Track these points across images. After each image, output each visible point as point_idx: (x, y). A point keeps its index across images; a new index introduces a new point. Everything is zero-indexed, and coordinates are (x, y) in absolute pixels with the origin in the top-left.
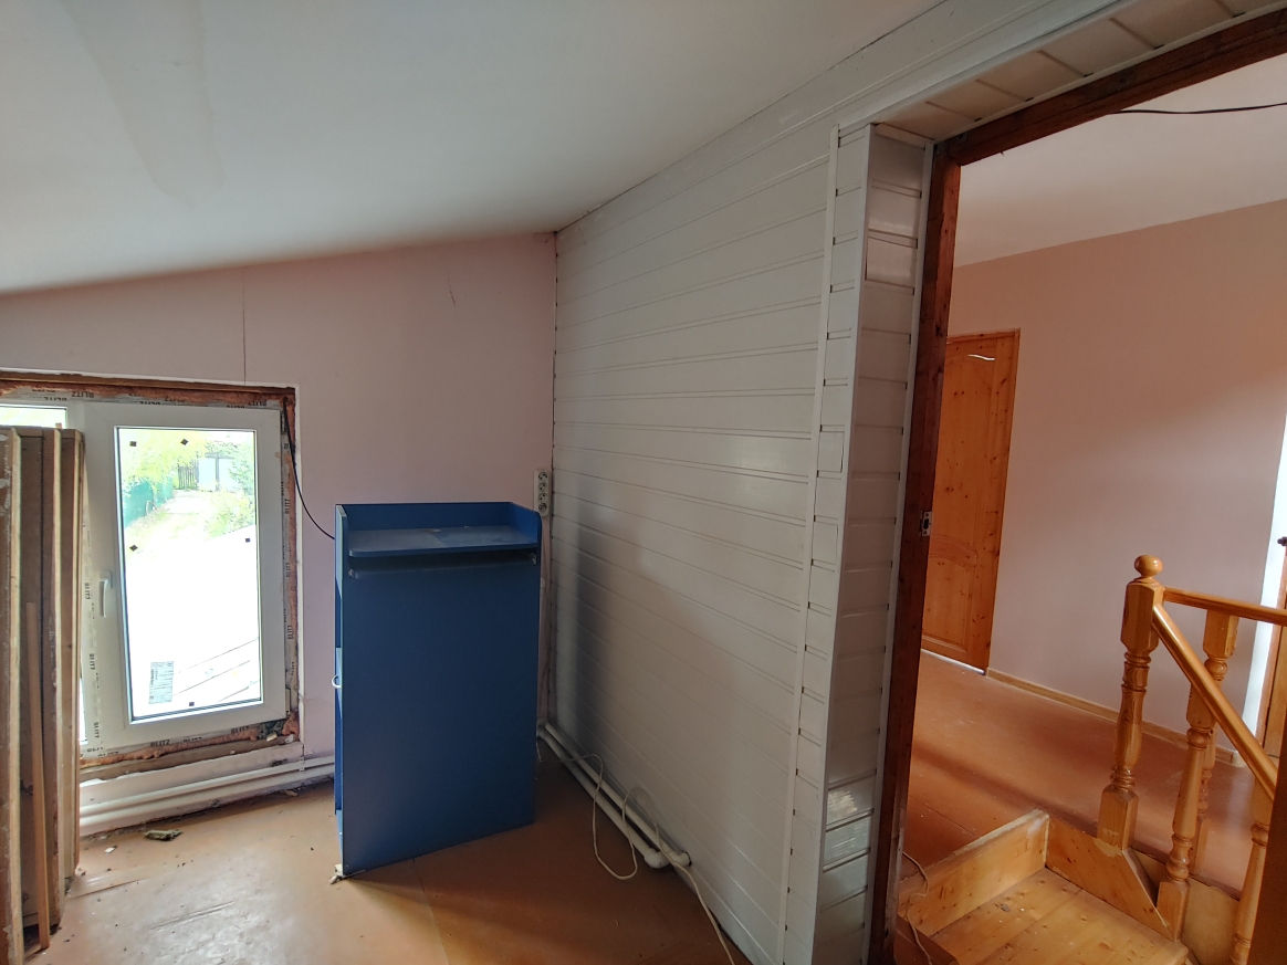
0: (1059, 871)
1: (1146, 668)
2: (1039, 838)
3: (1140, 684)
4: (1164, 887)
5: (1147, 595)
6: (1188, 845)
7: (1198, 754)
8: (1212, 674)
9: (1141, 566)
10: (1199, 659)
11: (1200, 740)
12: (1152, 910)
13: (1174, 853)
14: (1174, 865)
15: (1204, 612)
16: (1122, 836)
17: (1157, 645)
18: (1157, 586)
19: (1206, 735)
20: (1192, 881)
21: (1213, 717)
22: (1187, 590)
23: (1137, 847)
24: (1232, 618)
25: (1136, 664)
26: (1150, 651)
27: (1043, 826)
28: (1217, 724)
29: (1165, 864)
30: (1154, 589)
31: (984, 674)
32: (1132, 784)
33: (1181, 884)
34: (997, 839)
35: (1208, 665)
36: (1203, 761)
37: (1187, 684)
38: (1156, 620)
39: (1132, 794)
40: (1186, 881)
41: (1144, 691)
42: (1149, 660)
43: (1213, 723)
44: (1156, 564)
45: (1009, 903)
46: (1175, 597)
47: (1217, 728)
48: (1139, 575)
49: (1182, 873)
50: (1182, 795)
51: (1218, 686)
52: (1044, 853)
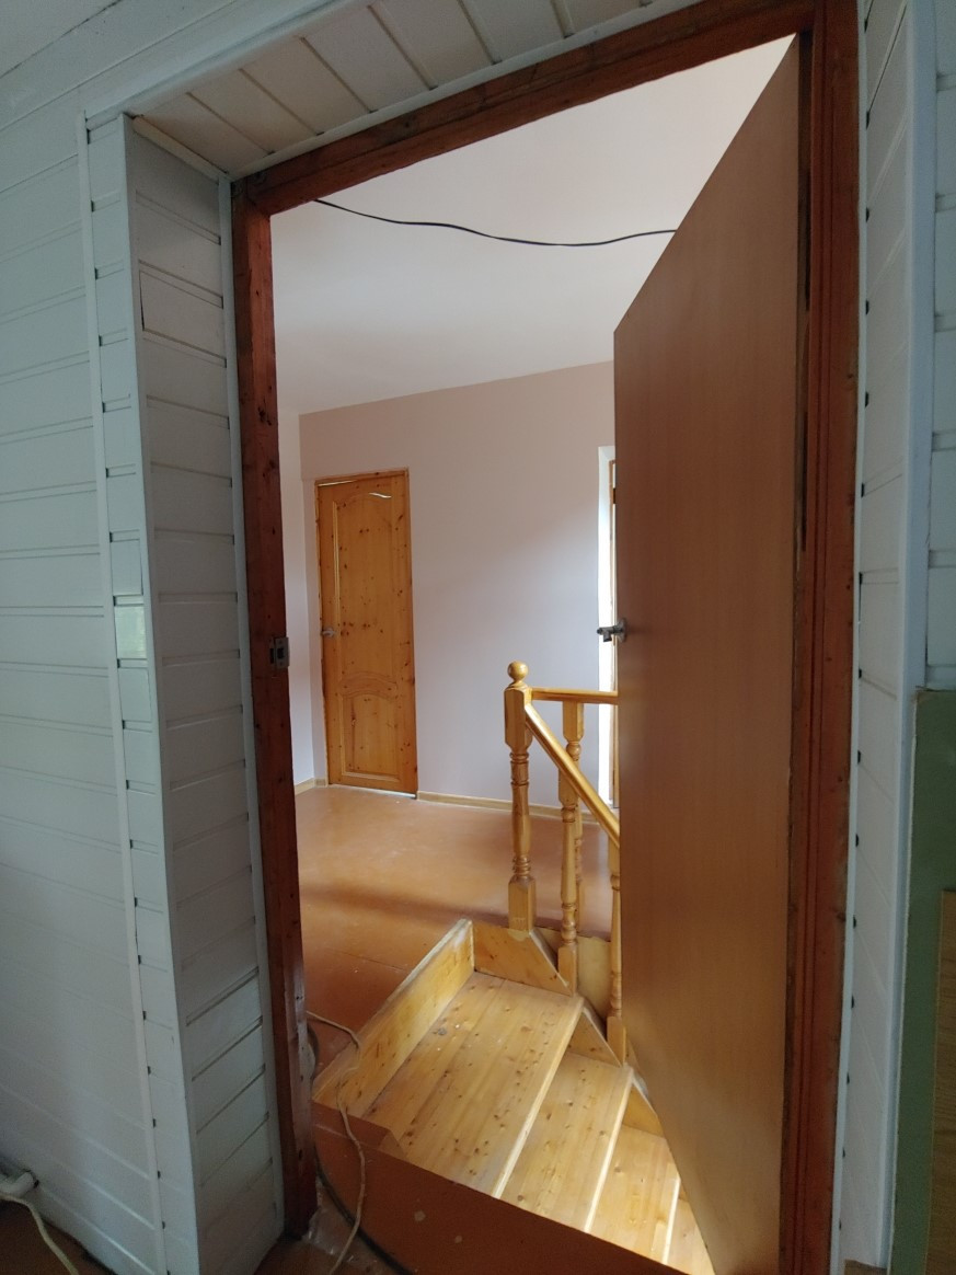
0: (486, 971)
1: (526, 763)
2: (465, 946)
3: (524, 779)
4: (561, 952)
5: (519, 696)
6: (573, 909)
7: (570, 828)
8: (571, 756)
9: (513, 673)
10: (561, 746)
11: (570, 816)
12: (556, 977)
13: (565, 920)
14: (565, 930)
15: (559, 705)
16: (527, 921)
17: (531, 741)
18: (525, 689)
19: (573, 810)
20: (579, 938)
21: (576, 793)
22: (547, 688)
23: (540, 924)
24: (579, 705)
25: (519, 761)
26: (527, 747)
27: (467, 934)
28: (579, 799)
29: (559, 931)
30: (524, 691)
31: (415, 798)
32: (529, 869)
33: (572, 944)
34: (427, 966)
35: (569, 749)
36: (576, 831)
37: (554, 769)
38: (528, 719)
39: (530, 879)
40: (575, 940)
41: (527, 784)
42: (527, 755)
43: (577, 800)
44: (522, 669)
45: (445, 1025)
46: (541, 696)
47: (580, 802)
48: (512, 681)
49: (572, 935)
50: (564, 868)
51: (577, 766)
52: (472, 958)
